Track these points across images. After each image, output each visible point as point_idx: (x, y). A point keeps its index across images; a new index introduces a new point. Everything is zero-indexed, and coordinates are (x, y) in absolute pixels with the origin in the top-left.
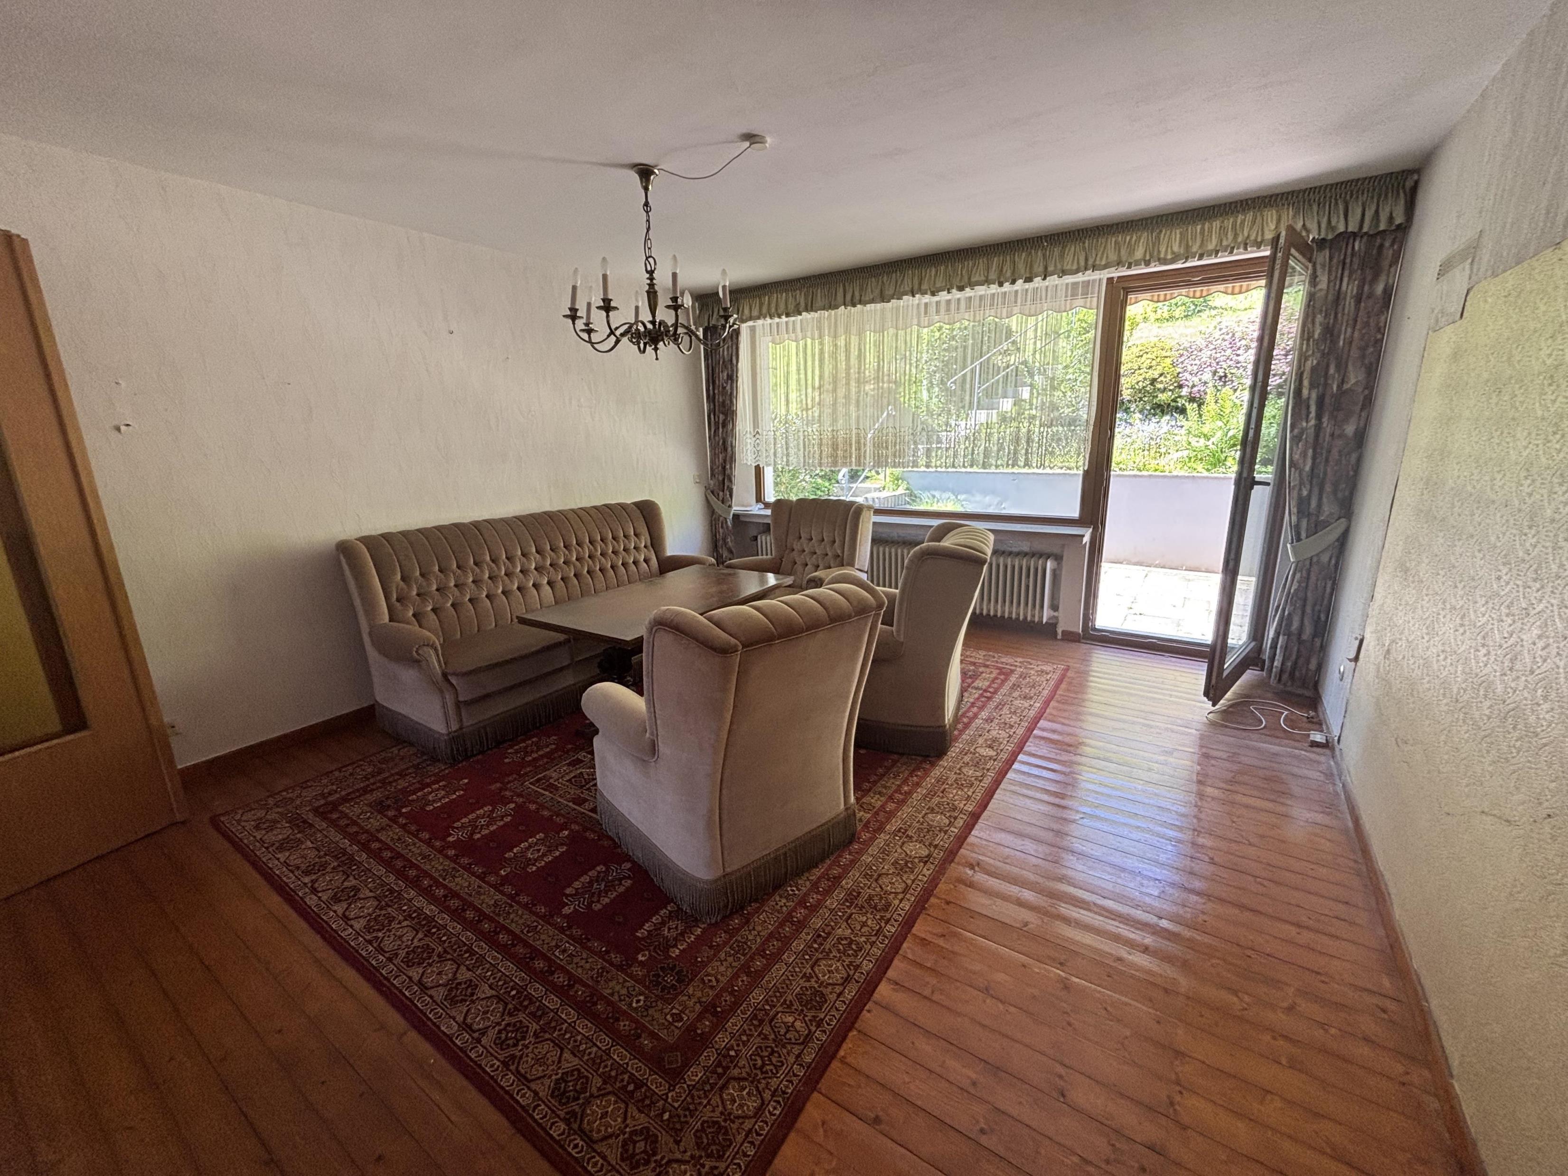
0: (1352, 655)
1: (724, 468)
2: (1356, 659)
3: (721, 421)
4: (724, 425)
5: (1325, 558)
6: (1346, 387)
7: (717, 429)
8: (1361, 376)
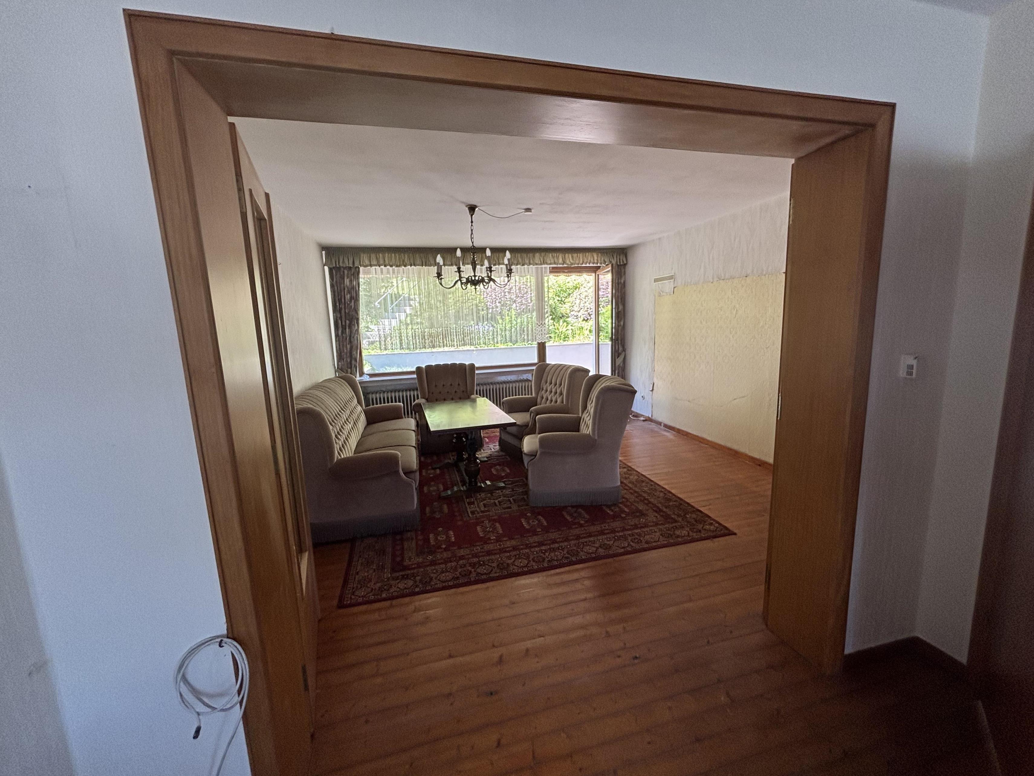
0: (651, 389)
1: (351, 353)
2: (653, 390)
3: (347, 324)
4: (350, 327)
5: (621, 365)
6: (619, 310)
7: (344, 328)
8: (622, 307)
